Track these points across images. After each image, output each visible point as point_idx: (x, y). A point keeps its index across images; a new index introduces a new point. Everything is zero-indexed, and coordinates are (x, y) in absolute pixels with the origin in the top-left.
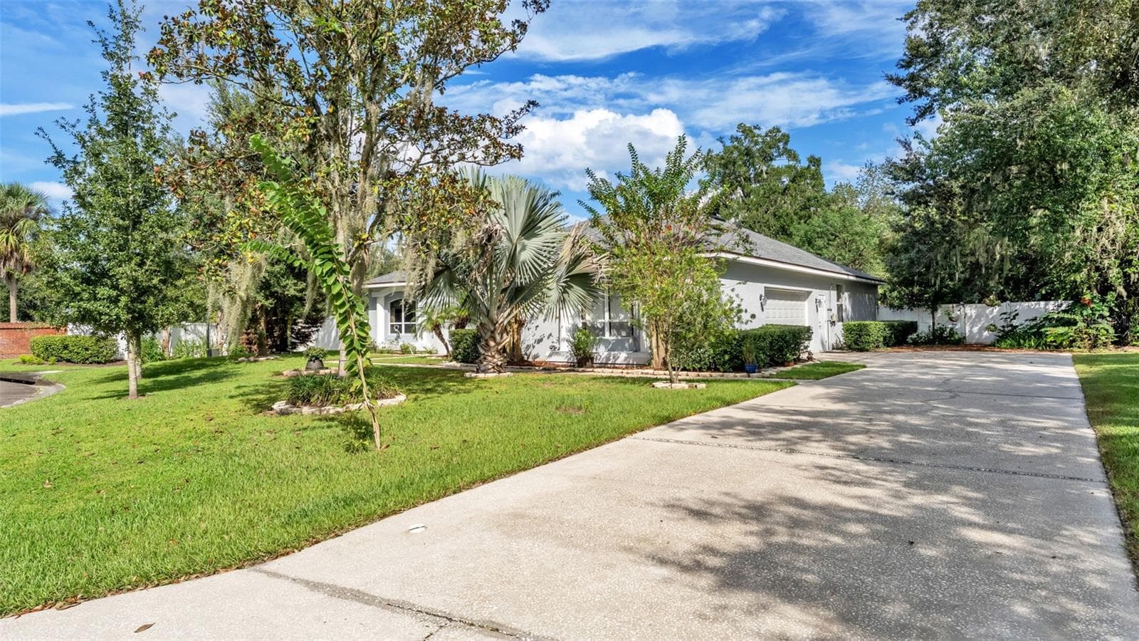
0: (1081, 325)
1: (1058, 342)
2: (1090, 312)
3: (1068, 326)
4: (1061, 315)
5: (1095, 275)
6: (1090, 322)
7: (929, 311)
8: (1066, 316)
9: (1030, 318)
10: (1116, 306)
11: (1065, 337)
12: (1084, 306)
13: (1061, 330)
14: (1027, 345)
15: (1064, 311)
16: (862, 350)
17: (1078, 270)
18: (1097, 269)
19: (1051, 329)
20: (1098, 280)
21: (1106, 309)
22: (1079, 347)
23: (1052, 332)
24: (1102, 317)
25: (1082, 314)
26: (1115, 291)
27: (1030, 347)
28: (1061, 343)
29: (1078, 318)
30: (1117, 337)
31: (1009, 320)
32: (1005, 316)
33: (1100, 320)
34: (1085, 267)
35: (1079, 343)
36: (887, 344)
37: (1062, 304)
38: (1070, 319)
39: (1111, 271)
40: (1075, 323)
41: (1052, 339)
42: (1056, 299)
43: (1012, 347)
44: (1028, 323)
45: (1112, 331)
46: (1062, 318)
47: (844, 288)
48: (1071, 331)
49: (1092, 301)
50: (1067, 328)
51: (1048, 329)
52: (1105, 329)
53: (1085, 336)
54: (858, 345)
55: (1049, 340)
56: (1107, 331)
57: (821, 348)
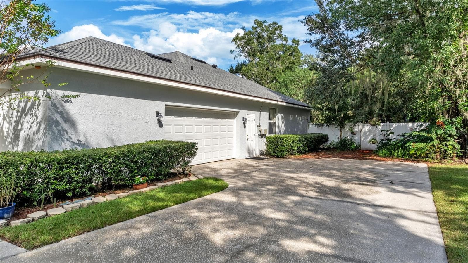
0: (436, 142)
1: (418, 154)
2: (442, 132)
3: (426, 142)
4: (421, 134)
5: (448, 103)
6: (442, 139)
7: (339, 127)
8: (425, 134)
9: (401, 134)
10: (462, 127)
11: (423, 151)
12: (439, 127)
13: (421, 145)
14: (396, 154)
15: (423, 130)
16: (278, 157)
17: (436, 99)
18: (450, 98)
19: (414, 144)
20: (450, 107)
21: (454, 129)
22: (432, 158)
23: (413, 146)
24: (450, 135)
25: (436, 133)
26: (462, 116)
27: (398, 156)
28: (420, 155)
29: (434, 136)
30: (462, 152)
31: (386, 135)
32: (384, 132)
33: (449, 138)
34: (441, 96)
35: (432, 155)
36: (300, 152)
37: (422, 125)
38: (428, 137)
39: (460, 100)
40: (431, 140)
41: (413, 152)
42: (418, 121)
43: (385, 156)
44: (399, 137)
45: (457, 146)
46: (421, 136)
47: (277, 111)
48: (428, 146)
49: (444, 123)
50: (425, 144)
51: (411, 144)
52: (452, 145)
53: (438, 150)
54: (276, 153)
55: (411, 153)
56: (453, 146)
57: (247, 156)
